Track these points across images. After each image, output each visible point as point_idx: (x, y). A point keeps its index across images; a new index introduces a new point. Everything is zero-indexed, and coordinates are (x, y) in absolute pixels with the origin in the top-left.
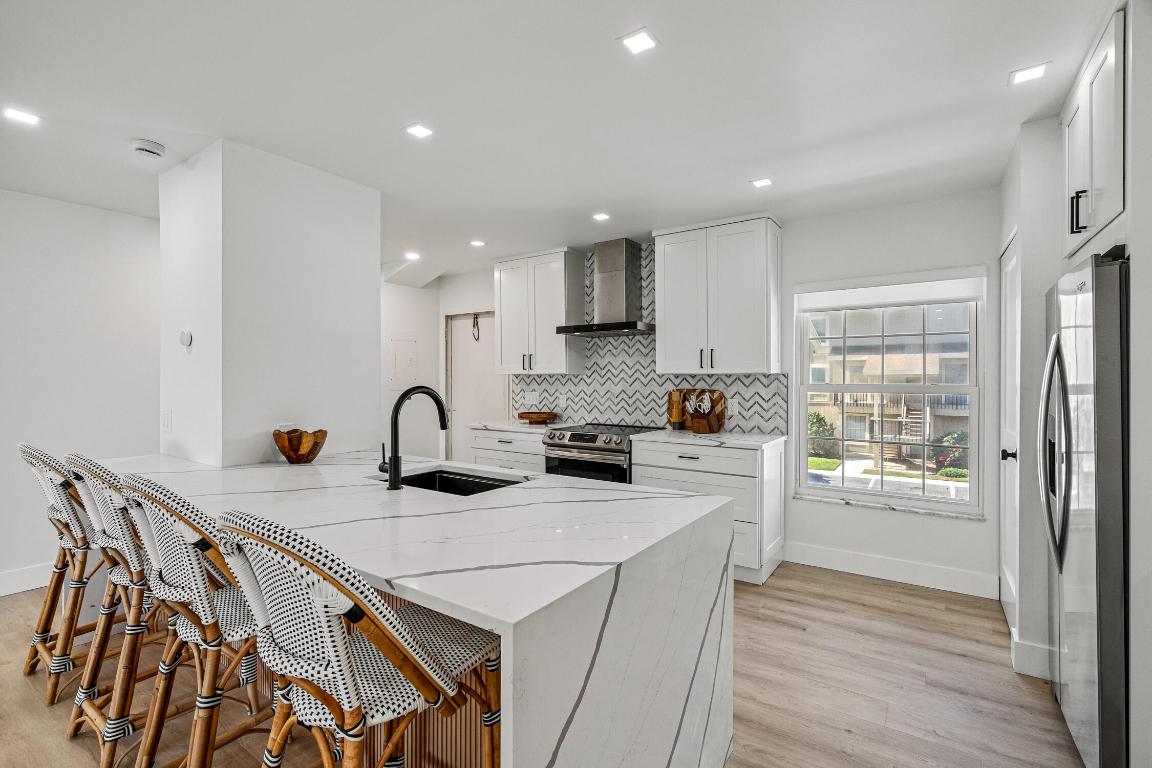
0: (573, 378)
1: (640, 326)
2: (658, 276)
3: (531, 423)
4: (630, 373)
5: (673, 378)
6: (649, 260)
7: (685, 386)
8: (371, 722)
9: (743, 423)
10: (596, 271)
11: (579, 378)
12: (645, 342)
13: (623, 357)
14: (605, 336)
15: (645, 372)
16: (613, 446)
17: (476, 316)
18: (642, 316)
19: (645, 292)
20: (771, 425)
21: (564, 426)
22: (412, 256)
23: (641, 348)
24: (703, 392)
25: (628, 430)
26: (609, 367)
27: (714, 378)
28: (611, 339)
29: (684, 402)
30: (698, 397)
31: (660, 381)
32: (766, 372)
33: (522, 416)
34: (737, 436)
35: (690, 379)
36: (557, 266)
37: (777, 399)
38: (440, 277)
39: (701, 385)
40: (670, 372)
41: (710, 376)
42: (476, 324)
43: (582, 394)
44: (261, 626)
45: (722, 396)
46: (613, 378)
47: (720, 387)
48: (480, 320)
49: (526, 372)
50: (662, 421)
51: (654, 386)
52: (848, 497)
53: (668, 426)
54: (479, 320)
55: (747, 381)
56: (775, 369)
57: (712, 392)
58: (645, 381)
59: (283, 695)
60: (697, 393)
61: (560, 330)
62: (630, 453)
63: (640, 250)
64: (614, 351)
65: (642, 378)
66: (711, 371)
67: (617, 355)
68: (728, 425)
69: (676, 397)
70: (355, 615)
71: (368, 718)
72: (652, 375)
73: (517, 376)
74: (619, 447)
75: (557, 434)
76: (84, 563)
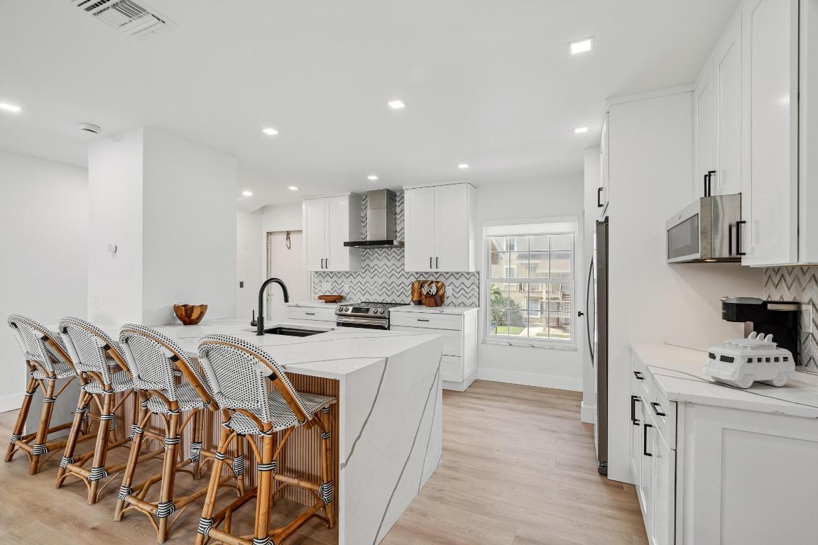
0: (353, 274)
1: (395, 243)
2: (406, 212)
3: (326, 302)
4: (389, 271)
5: (414, 274)
6: (400, 202)
7: (422, 279)
8: (275, 430)
9: (455, 300)
10: (368, 207)
11: (357, 274)
12: (398, 252)
13: (385, 261)
14: (374, 249)
15: (398, 271)
16: (379, 314)
17: (288, 233)
18: (396, 236)
19: (398, 222)
20: (470, 301)
21: (347, 303)
22: (247, 194)
23: (396, 256)
24: (432, 282)
25: (388, 305)
26: (376, 267)
27: (439, 274)
28: (377, 250)
29: (421, 288)
30: (429, 285)
31: (407, 276)
32: (467, 271)
33: (320, 298)
34: (452, 308)
35: (425, 275)
36: (344, 204)
37: (474, 286)
38: (264, 207)
39: (431, 278)
40: (413, 271)
41: (436, 273)
42: (288, 238)
43: (359, 284)
44: (216, 392)
45: (443, 285)
46: (378, 274)
47: (442, 279)
48: (292, 236)
49: (322, 270)
50: (408, 300)
51: (403, 279)
52: (511, 341)
53: (412, 303)
54: (290, 236)
55: (457, 276)
56: (472, 269)
57: (437, 282)
58: (398, 276)
59: (226, 425)
60: (428, 283)
61: (346, 244)
62: (389, 319)
63: (396, 196)
64: (379, 257)
65: (396, 274)
66: (437, 270)
67: (380, 260)
68: (447, 302)
69: (416, 285)
70: (273, 377)
71: (274, 428)
72: (402, 272)
73: (317, 273)
74: (382, 315)
75: (345, 308)
76: (53, 387)
